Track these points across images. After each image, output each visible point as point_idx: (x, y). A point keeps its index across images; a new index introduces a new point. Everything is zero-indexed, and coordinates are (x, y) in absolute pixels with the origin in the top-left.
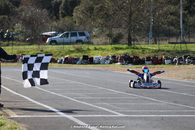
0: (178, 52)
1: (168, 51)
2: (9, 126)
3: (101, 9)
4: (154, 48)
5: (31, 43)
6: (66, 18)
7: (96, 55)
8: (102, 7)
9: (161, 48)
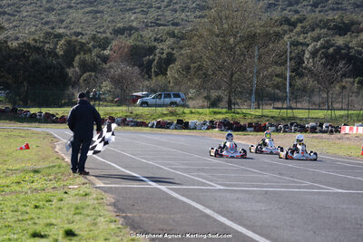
0: (284, 119)
1: (272, 117)
2: (94, 196)
3: (199, 68)
4: (257, 114)
5: (120, 103)
6: (159, 78)
7: (192, 120)
8: (200, 66)
9: (264, 114)
